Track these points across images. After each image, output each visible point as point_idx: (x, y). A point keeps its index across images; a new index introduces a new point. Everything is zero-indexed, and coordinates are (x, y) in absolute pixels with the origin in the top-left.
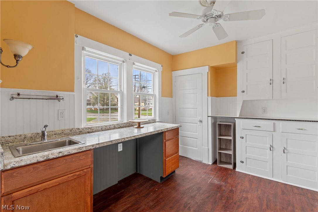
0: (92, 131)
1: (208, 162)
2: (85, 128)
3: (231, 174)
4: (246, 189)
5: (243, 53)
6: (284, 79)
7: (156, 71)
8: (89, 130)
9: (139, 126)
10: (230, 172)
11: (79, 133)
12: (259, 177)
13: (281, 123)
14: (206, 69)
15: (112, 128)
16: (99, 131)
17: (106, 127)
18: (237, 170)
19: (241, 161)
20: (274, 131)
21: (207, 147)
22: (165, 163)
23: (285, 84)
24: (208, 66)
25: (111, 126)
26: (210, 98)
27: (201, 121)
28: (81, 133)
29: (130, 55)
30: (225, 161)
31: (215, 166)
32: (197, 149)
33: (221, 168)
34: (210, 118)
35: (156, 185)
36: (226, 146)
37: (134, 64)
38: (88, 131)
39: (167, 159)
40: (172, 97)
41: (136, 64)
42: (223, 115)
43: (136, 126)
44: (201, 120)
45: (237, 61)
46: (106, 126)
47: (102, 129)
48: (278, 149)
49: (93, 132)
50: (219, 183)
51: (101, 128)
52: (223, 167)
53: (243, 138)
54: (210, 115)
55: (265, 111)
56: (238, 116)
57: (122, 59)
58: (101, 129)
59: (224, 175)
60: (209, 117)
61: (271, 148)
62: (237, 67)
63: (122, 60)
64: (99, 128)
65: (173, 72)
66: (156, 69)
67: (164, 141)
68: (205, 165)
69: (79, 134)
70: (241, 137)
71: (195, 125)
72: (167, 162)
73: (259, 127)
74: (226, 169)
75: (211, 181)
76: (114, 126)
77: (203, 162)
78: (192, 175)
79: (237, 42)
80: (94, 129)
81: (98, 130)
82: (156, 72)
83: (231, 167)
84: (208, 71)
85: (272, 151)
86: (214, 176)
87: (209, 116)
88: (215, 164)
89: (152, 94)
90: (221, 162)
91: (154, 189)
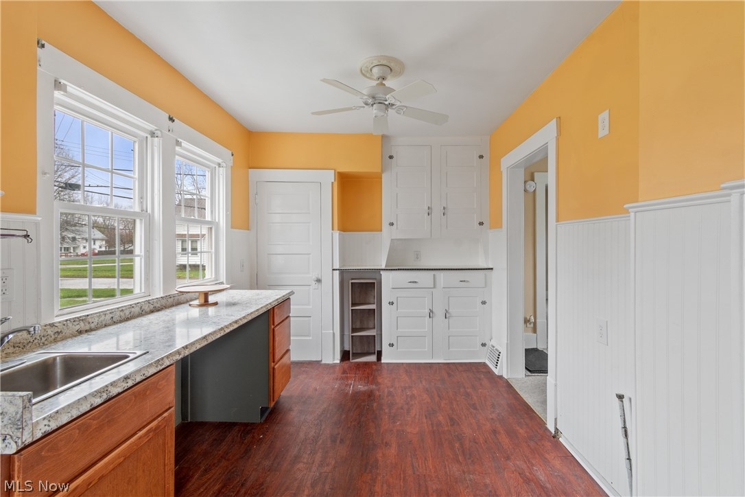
0: (87, 327)
1: (334, 359)
2: (70, 320)
3: (378, 370)
4: (407, 385)
5: (391, 157)
6: (444, 208)
7: (219, 165)
8: (82, 324)
9: (206, 300)
10: (374, 367)
11: (53, 337)
12: (415, 363)
13: (442, 274)
14: (329, 177)
15: (137, 313)
16: (106, 326)
17: (121, 313)
18: (383, 361)
19: (390, 345)
20: (434, 287)
21: (332, 331)
22: (273, 375)
23: (445, 216)
24: (333, 171)
25: (133, 309)
26: (337, 234)
27: (319, 281)
28: (60, 336)
29: (171, 119)
30: (359, 352)
31: (346, 364)
32: (311, 338)
33: (358, 364)
34: (337, 273)
35: (253, 429)
36: (361, 323)
37: (178, 143)
38: (77, 327)
39: (276, 367)
40: (248, 229)
41: (185, 144)
42: (353, 266)
43: (196, 302)
44: (320, 277)
45: (382, 171)
46: (122, 310)
47: (114, 320)
48: (439, 313)
49: (91, 330)
50: (366, 388)
51: (111, 315)
52: (361, 362)
53: (392, 303)
54: (338, 267)
55: (417, 257)
56: (383, 267)
57: (152, 127)
58: (109, 318)
59: (368, 373)
60: (334, 271)
61: (431, 314)
62: (381, 178)
63: (150, 129)
64: (107, 316)
65: (251, 171)
66: (220, 161)
67: (272, 327)
68: (328, 366)
69: (55, 341)
70: (389, 303)
71: (307, 288)
72: (277, 372)
73: (415, 282)
74: (366, 364)
75: (353, 390)
76: (141, 308)
77: (323, 362)
78: (316, 390)
79: (384, 137)
80: (93, 320)
81: (104, 323)
82: (219, 167)
83: (373, 358)
84: (333, 181)
85: (431, 319)
86: (355, 380)
87: (334, 268)
88: (346, 360)
89: (210, 220)
90: (357, 355)
91: (253, 437)
